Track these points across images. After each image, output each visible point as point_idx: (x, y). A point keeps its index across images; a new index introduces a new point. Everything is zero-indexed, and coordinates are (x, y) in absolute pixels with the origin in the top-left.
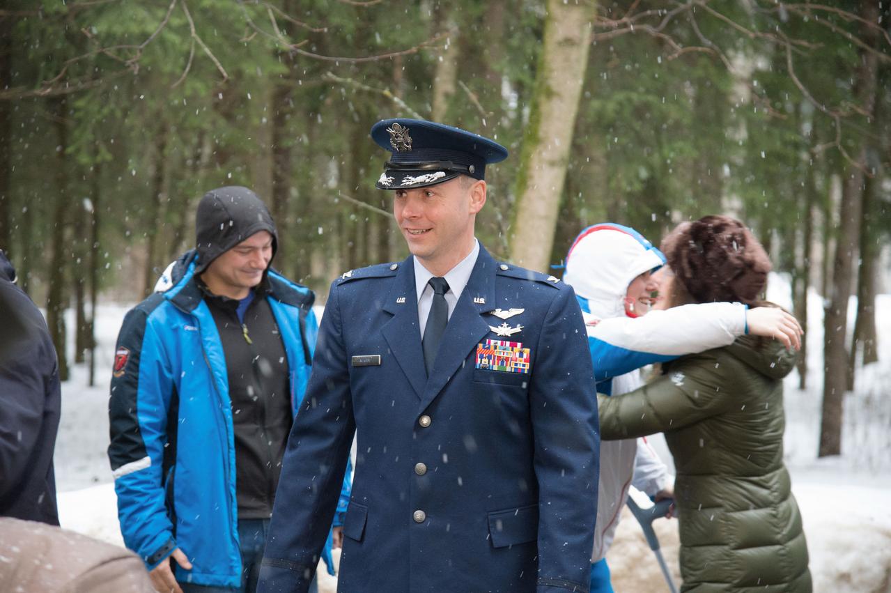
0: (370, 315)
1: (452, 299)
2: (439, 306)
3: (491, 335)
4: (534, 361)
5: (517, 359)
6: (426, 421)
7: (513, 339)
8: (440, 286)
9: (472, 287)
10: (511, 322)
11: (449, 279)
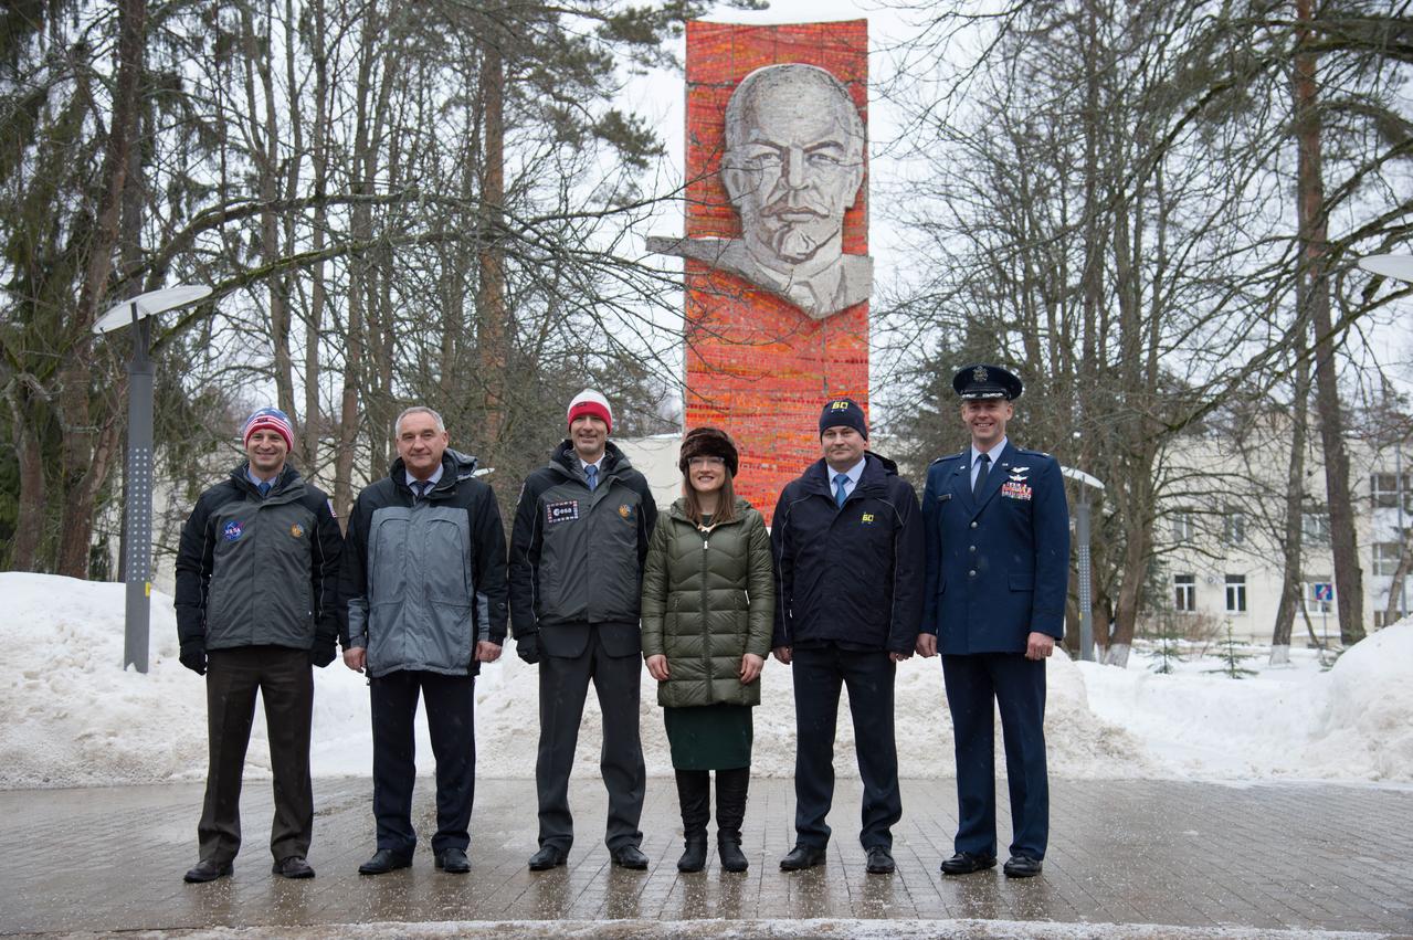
0: (949, 475)
1: (990, 465)
2: (984, 468)
3: (1010, 480)
4: (1033, 493)
5: (1025, 493)
6: (974, 524)
7: (1022, 482)
8: (985, 459)
9: (1002, 458)
10: (1022, 474)
11: (990, 454)
